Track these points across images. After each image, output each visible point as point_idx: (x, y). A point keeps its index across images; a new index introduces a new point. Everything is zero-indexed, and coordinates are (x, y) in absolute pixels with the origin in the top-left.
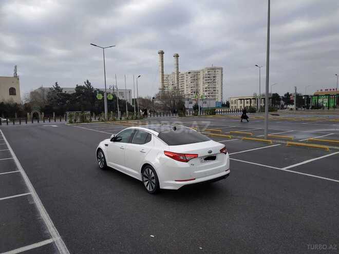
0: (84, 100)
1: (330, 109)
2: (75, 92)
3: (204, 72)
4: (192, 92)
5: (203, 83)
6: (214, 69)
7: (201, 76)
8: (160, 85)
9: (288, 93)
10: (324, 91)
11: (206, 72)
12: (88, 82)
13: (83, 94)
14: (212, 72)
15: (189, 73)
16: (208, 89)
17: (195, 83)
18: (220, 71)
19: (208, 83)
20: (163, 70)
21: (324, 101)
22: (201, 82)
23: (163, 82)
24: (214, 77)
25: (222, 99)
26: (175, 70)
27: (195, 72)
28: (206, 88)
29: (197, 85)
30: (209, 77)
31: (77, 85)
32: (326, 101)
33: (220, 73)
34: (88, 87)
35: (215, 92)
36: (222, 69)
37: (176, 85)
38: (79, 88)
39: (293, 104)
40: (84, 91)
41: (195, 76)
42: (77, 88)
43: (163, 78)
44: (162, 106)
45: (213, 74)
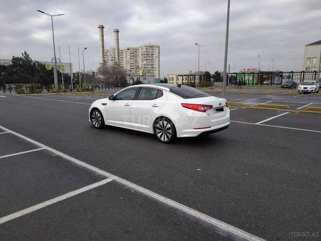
0: (22, 72)
1: (254, 85)
2: (11, 63)
3: (142, 49)
4: (131, 69)
5: (142, 60)
6: (152, 47)
7: (140, 53)
8: (101, 60)
9: (217, 72)
10: (246, 70)
11: (145, 50)
12: (25, 53)
13: (21, 66)
14: (150, 50)
15: (128, 49)
16: (146, 66)
17: (134, 60)
18: (157, 49)
19: (147, 60)
20: (103, 44)
21: (248, 78)
22: (140, 59)
23: (104, 57)
24: (152, 54)
25: (159, 76)
26: (115, 46)
27: (134, 49)
28: (145, 65)
29: (136, 62)
30: (147, 55)
31: (14, 56)
32: (251, 78)
33: (158, 52)
34: (26, 59)
35: (152, 69)
36: (159, 47)
37: (117, 60)
38: (15, 60)
39: (222, 81)
40: (21, 63)
41: (134, 52)
42: (13, 59)
43: (103, 52)
44: (103, 80)
45: (151, 51)
